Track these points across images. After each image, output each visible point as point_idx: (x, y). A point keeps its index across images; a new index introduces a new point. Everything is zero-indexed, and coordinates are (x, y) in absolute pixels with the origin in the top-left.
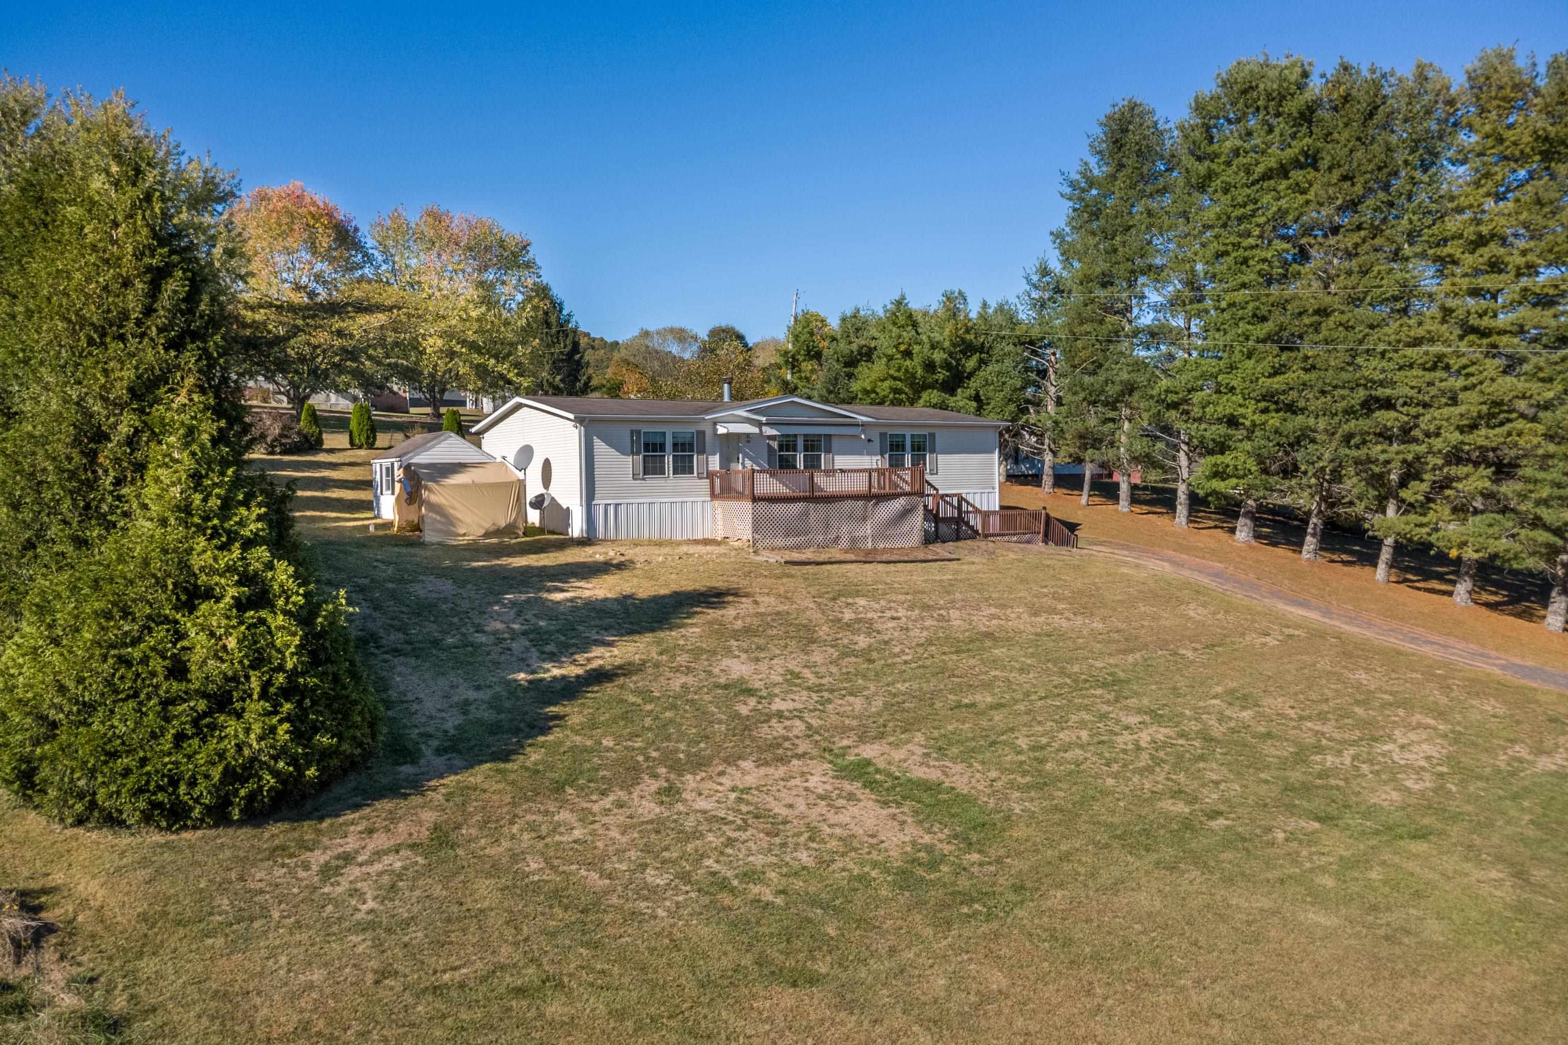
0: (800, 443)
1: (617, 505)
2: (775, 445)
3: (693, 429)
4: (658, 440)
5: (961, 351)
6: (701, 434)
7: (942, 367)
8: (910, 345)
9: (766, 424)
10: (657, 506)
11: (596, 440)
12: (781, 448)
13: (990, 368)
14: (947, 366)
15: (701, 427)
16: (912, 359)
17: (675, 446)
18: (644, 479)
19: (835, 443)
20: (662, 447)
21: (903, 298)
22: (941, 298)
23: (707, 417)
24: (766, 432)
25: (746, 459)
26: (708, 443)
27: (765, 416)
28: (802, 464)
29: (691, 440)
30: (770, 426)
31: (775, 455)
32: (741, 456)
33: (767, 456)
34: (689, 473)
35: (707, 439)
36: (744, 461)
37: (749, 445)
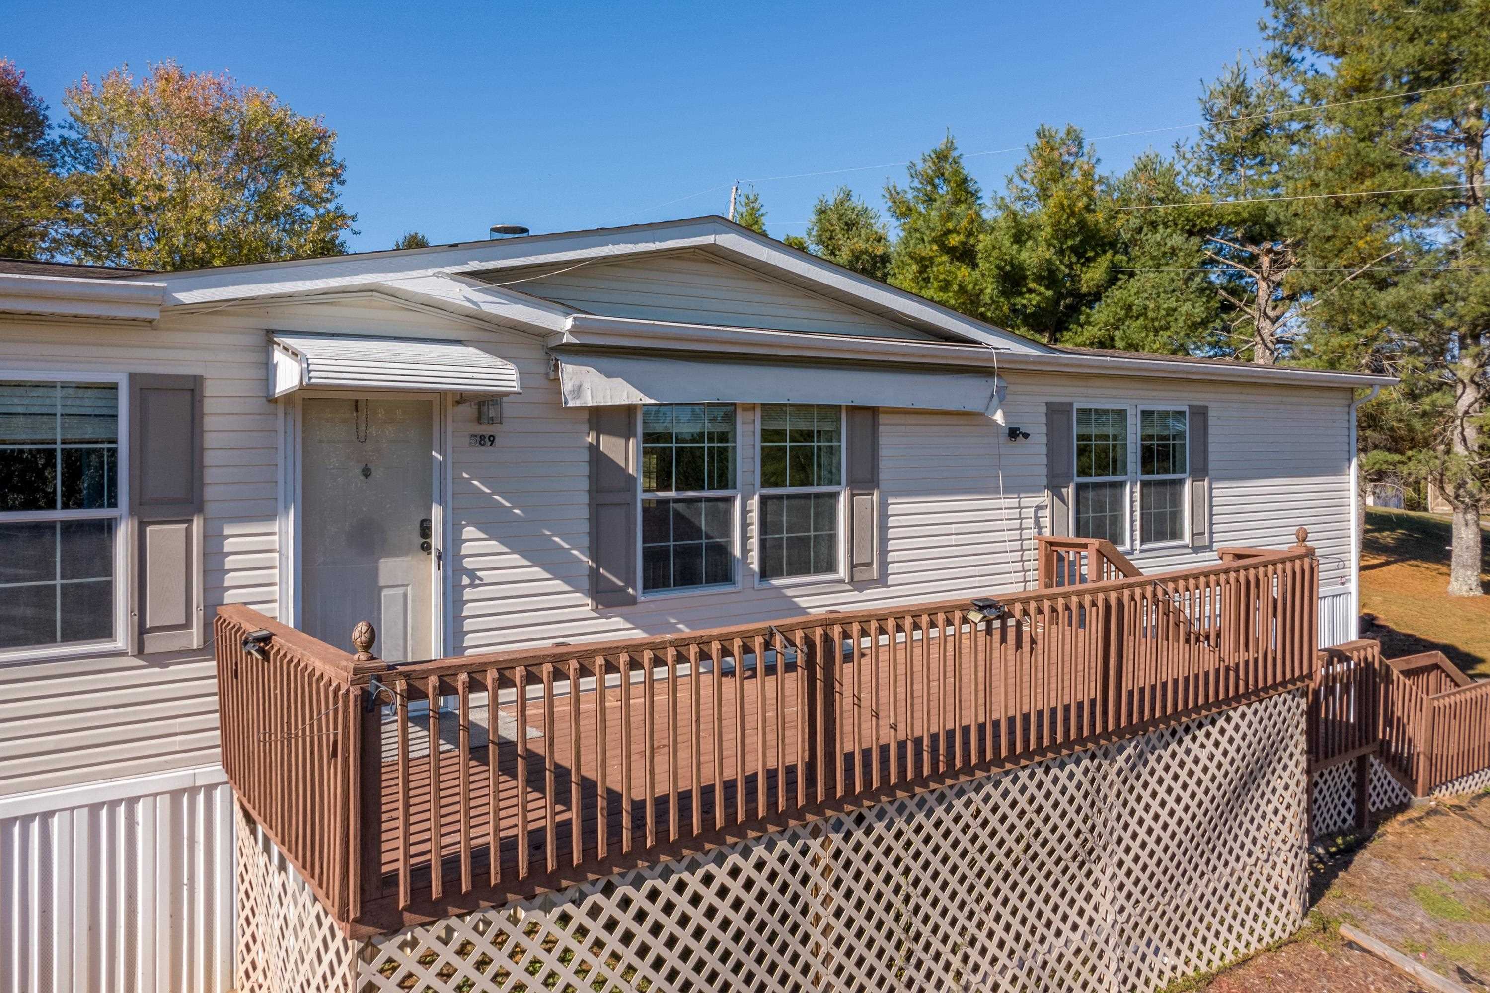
2: (624, 454)
3: (111, 364)
5: (1072, 249)
6: (175, 399)
7: (1039, 279)
8: (970, 234)
9: (580, 351)
12: (656, 469)
13: (1134, 285)
14: (1050, 277)
15: (170, 358)
16: (975, 266)
19: (888, 445)
21: (951, 146)
22: (1034, 141)
23: (187, 297)
24: (578, 391)
25: (470, 532)
26: (211, 440)
27: (568, 308)
28: (754, 543)
29: (90, 430)
30: (605, 363)
31: (630, 505)
32: (436, 513)
33: (585, 513)
34: (72, 635)
35: (210, 422)
36: (459, 541)
37: (485, 453)
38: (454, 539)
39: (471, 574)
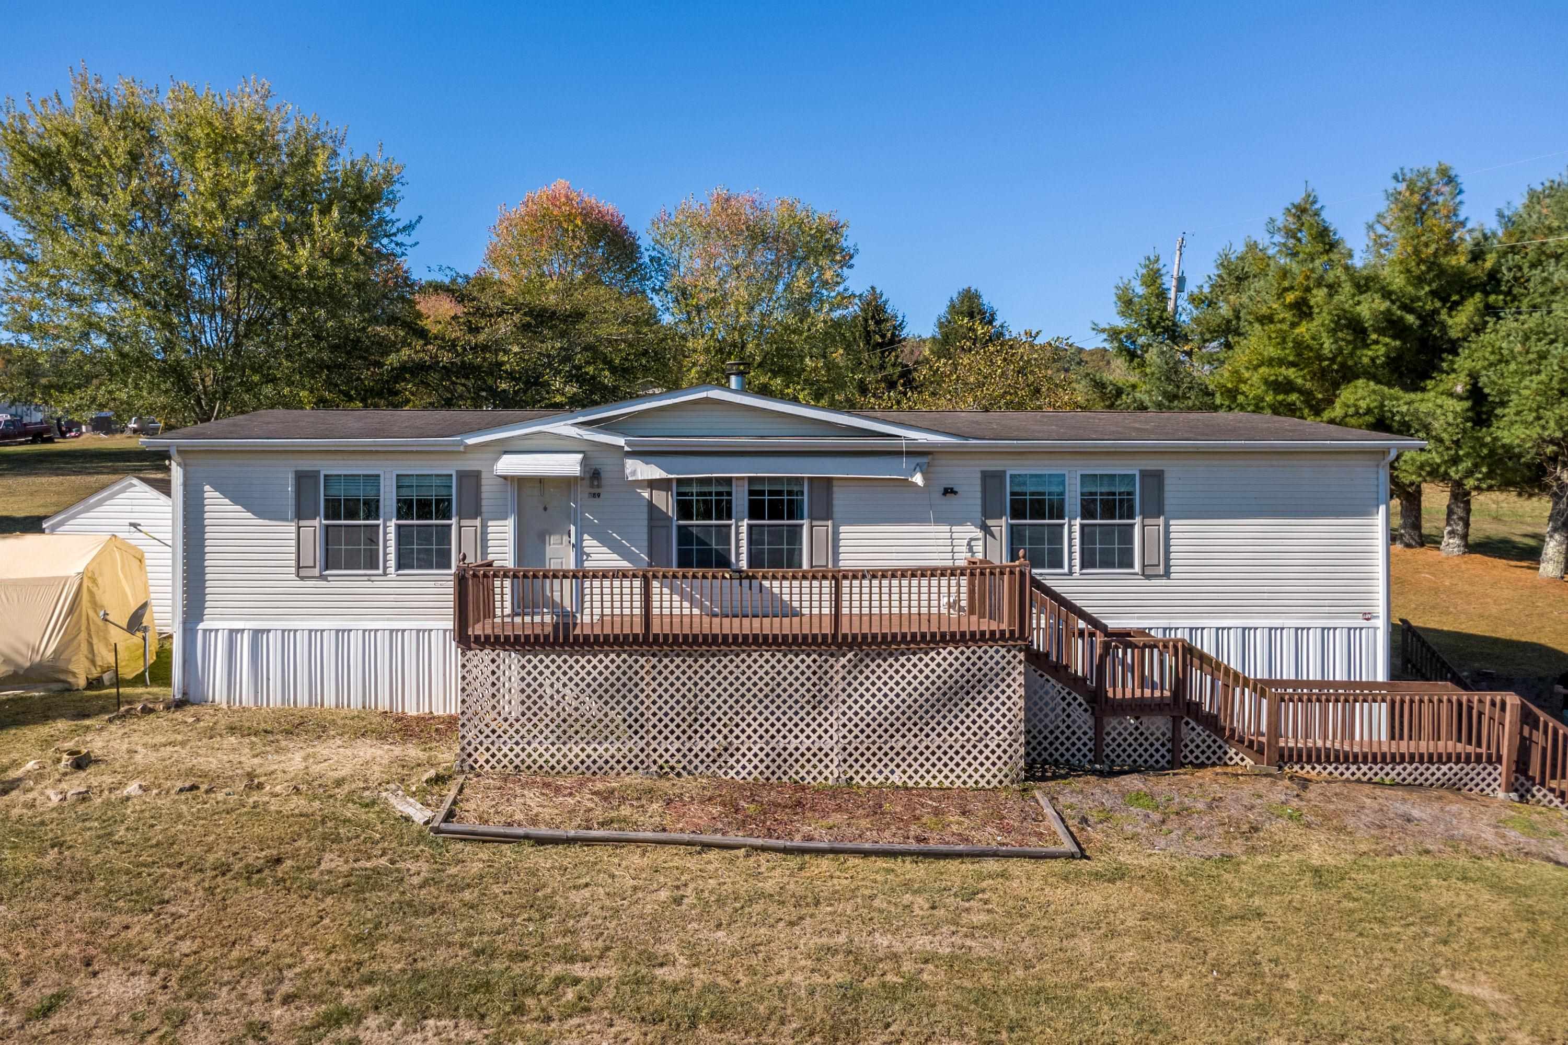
0: (740, 499)
1: (257, 633)
2: (665, 502)
3: (450, 468)
4: (361, 493)
6: (471, 480)
9: (634, 454)
10: (356, 640)
11: (210, 493)
12: (684, 509)
15: (470, 464)
17: (405, 508)
18: (322, 577)
19: (840, 498)
20: (372, 508)
23: (471, 441)
24: (634, 473)
25: (586, 536)
26: (484, 495)
27: (624, 434)
28: (744, 549)
29: (444, 492)
30: (648, 459)
31: (669, 527)
32: (573, 528)
33: (645, 530)
34: (439, 567)
35: (484, 489)
36: (582, 540)
37: (596, 501)
38: (580, 540)
39: (588, 555)
